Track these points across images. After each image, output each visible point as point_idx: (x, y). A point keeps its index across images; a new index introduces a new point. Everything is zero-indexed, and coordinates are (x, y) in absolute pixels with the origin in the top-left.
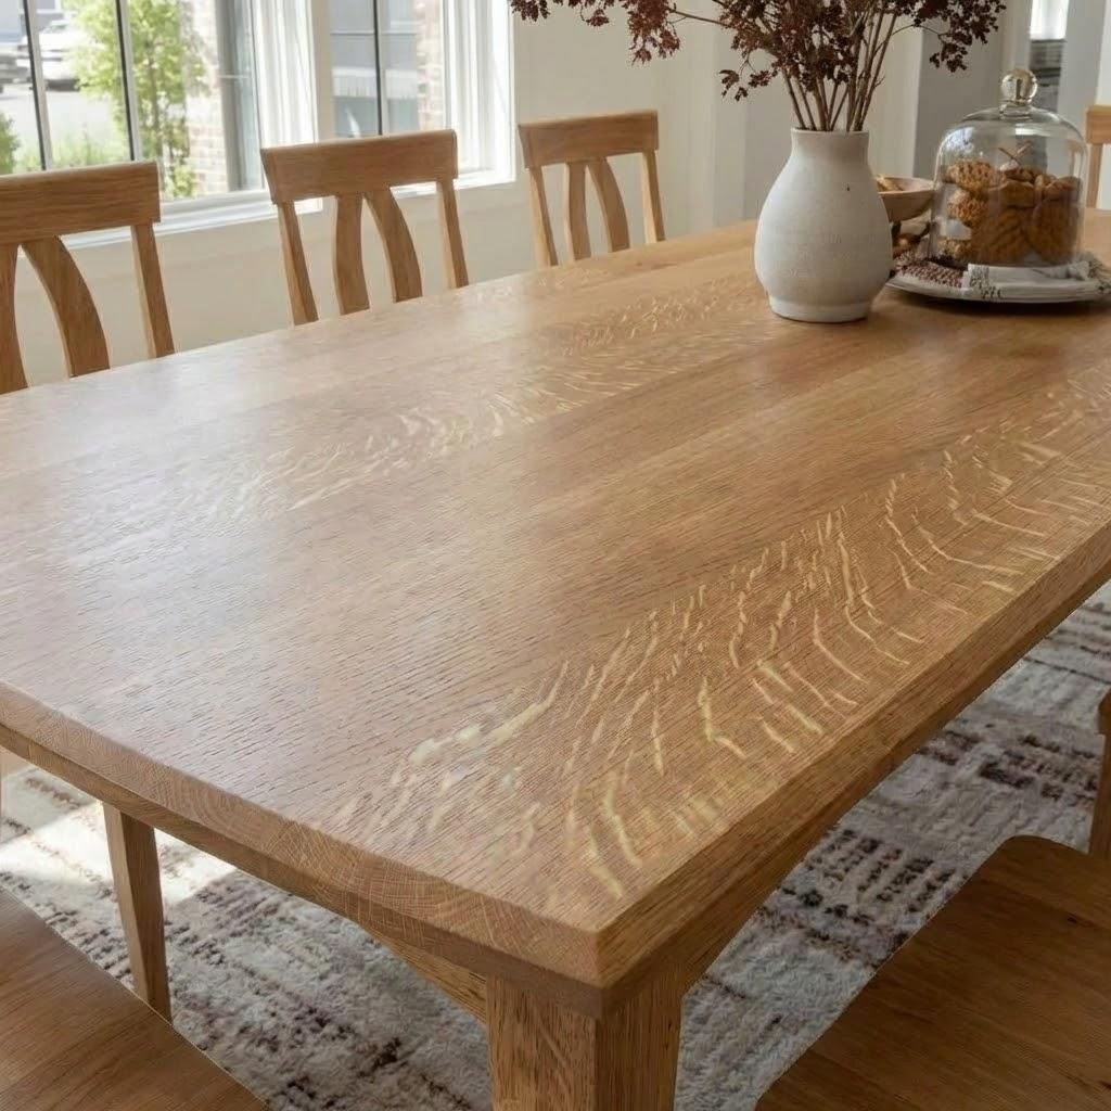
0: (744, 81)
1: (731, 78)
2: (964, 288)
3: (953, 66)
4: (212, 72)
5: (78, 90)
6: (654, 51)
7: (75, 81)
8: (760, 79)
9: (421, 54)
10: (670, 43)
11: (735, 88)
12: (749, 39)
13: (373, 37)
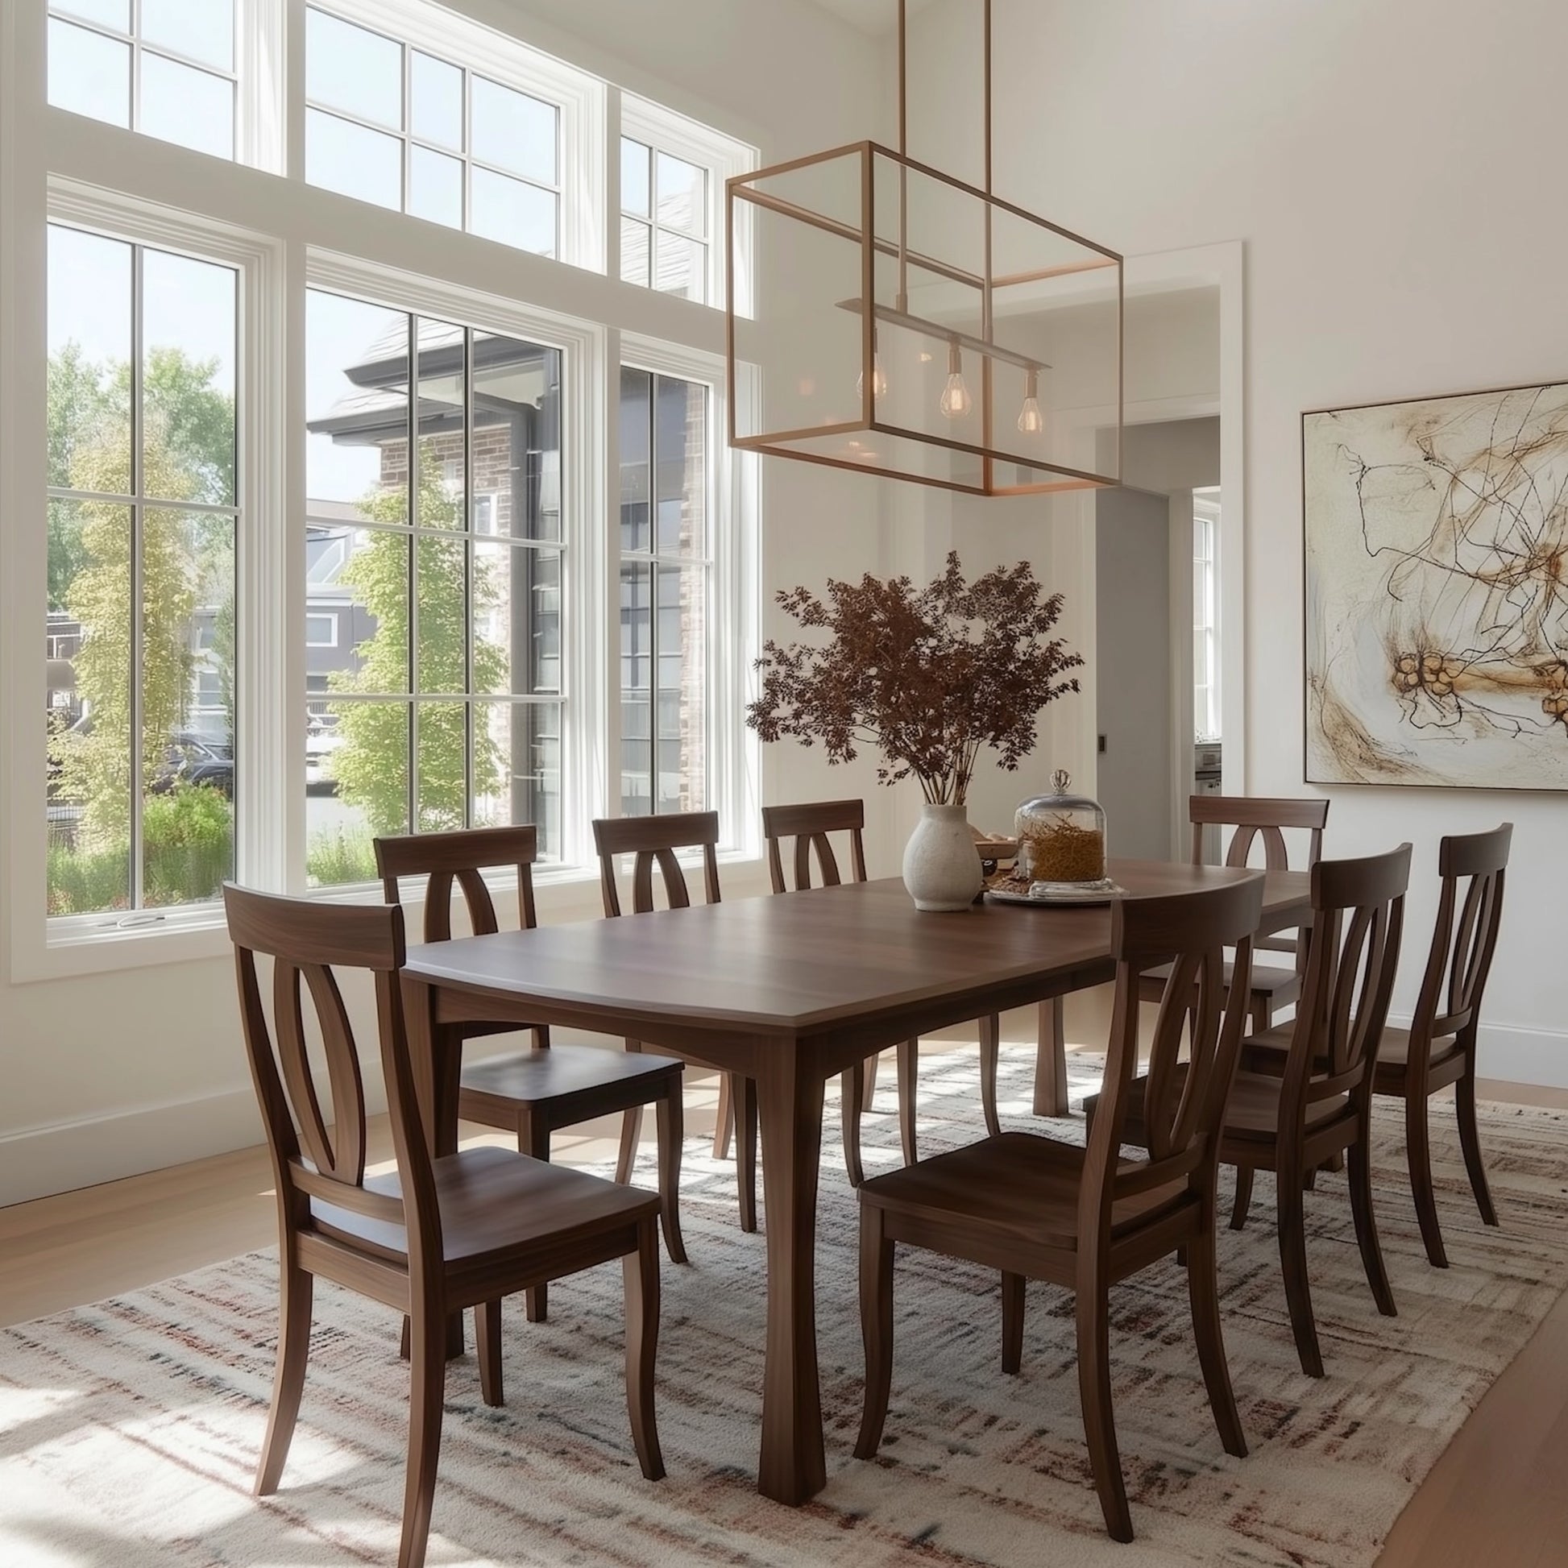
0: (891, 777)
1: (883, 774)
2: (1031, 896)
3: (1011, 768)
4: (503, 773)
5: (336, 795)
6: (841, 759)
7: (335, 784)
8: (899, 775)
9: (683, 758)
10: (851, 755)
11: (886, 780)
12: (894, 753)
13: (650, 743)
